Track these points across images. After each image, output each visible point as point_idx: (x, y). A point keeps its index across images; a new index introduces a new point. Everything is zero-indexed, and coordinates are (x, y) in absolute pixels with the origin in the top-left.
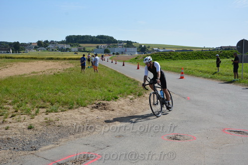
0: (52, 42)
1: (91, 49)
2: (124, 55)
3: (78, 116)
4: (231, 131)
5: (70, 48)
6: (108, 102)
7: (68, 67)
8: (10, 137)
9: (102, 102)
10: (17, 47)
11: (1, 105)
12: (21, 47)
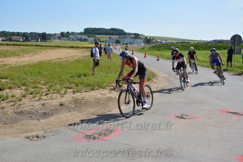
0: (73, 33)
1: (104, 39)
2: (132, 45)
3: (99, 96)
4: (228, 112)
5: (87, 38)
7: (87, 54)
10: (44, 37)
11: (37, 85)
12: (47, 37)
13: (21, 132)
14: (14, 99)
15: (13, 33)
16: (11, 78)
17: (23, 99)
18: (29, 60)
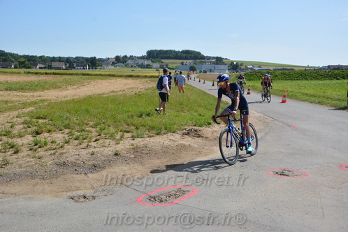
0: (132, 58)
1: (175, 66)
2: (212, 73)
5: (151, 64)
6: (200, 128)
7: (150, 86)
9: (194, 127)
10: (93, 63)
11: (84, 128)
12: (98, 62)
13: (63, 190)
14: (54, 146)
15: (54, 57)
16: (51, 117)
17: (66, 147)
18: (74, 93)
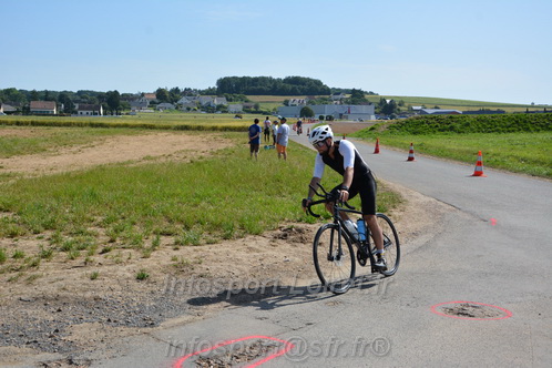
0: (188, 92)
1: (271, 107)
2: (344, 121)
3: (242, 255)
5: (225, 105)
6: (308, 225)
7: (222, 146)
8: (101, 295)
9: (295, 225)
10: (114, 102)
11: (82, 228)
12: (122, 102)
14: (19, 263)
15: (34, 92)
16: (18, 208)
17: (43, 264)
18: (71, 162)
